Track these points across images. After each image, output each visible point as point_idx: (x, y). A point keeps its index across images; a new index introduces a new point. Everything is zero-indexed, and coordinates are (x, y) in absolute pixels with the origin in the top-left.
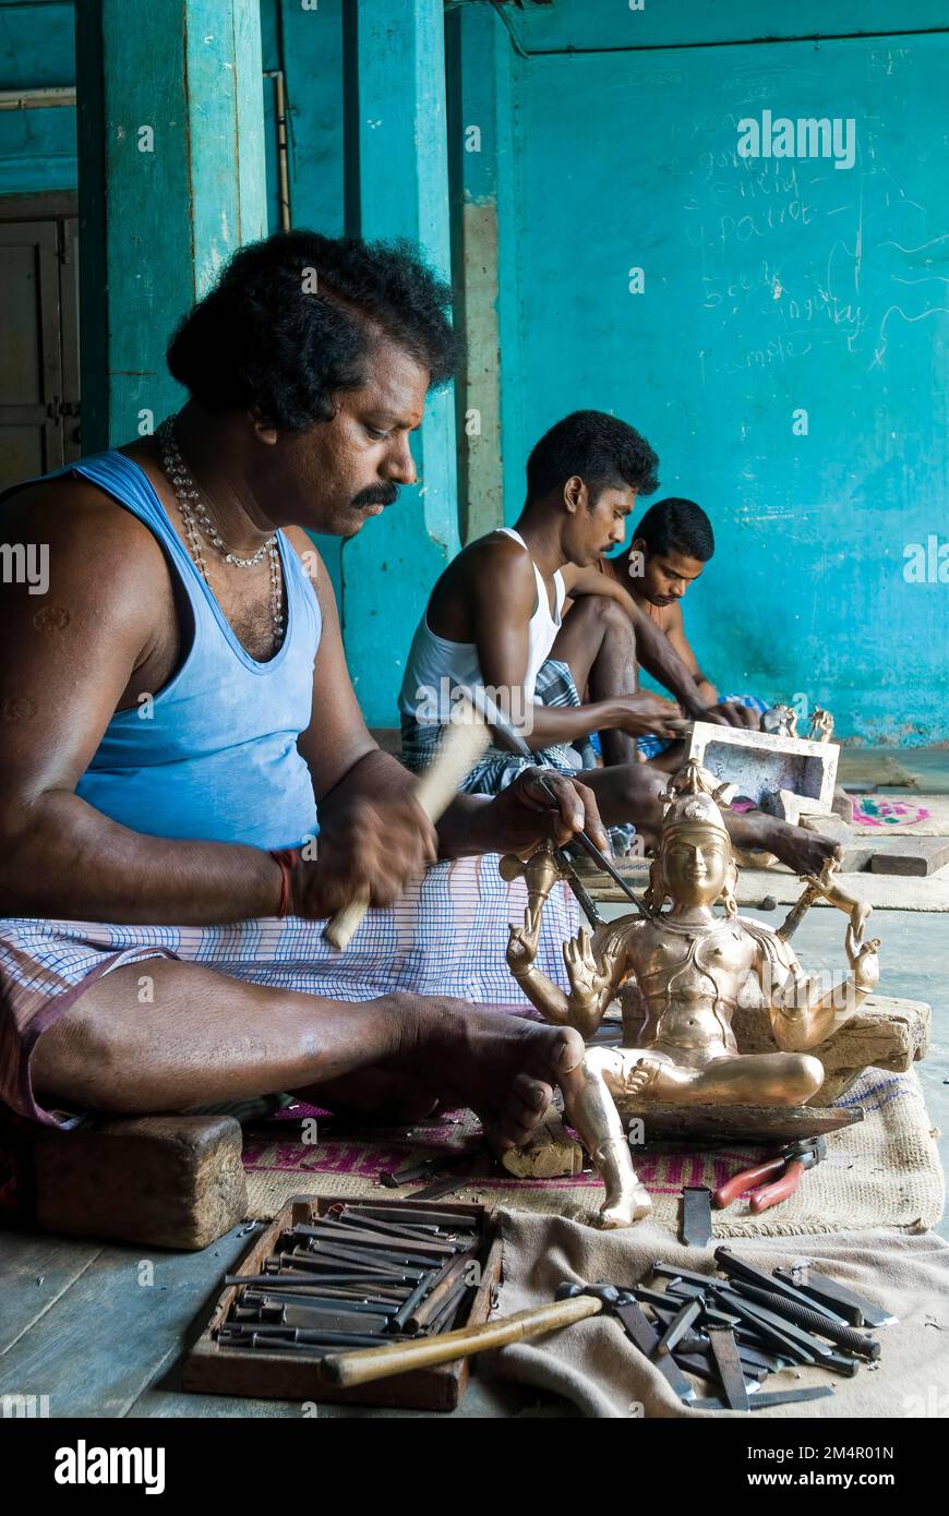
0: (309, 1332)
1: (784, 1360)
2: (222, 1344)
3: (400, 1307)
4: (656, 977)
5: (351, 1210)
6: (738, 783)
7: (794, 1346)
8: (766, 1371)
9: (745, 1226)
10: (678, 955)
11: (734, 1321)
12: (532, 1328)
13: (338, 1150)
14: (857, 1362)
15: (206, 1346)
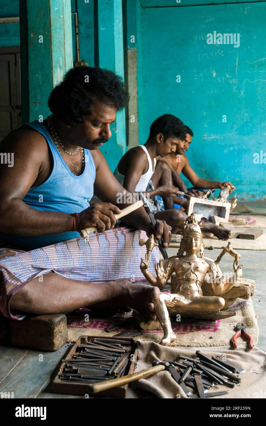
0: (85, 376)
1: (214, 383)
2: (61, 379)
3: (110, 368)
4: (181, 274)
5: (96, 340)
6: (203, 214)
7: (217, 379)
8: (210, 386)
9: (204, 344)
10: (187, 268)
11: (201, 372)
12: (146, 375)
13: (93, 321)
14: (234, 384)
15: (57, 380)
